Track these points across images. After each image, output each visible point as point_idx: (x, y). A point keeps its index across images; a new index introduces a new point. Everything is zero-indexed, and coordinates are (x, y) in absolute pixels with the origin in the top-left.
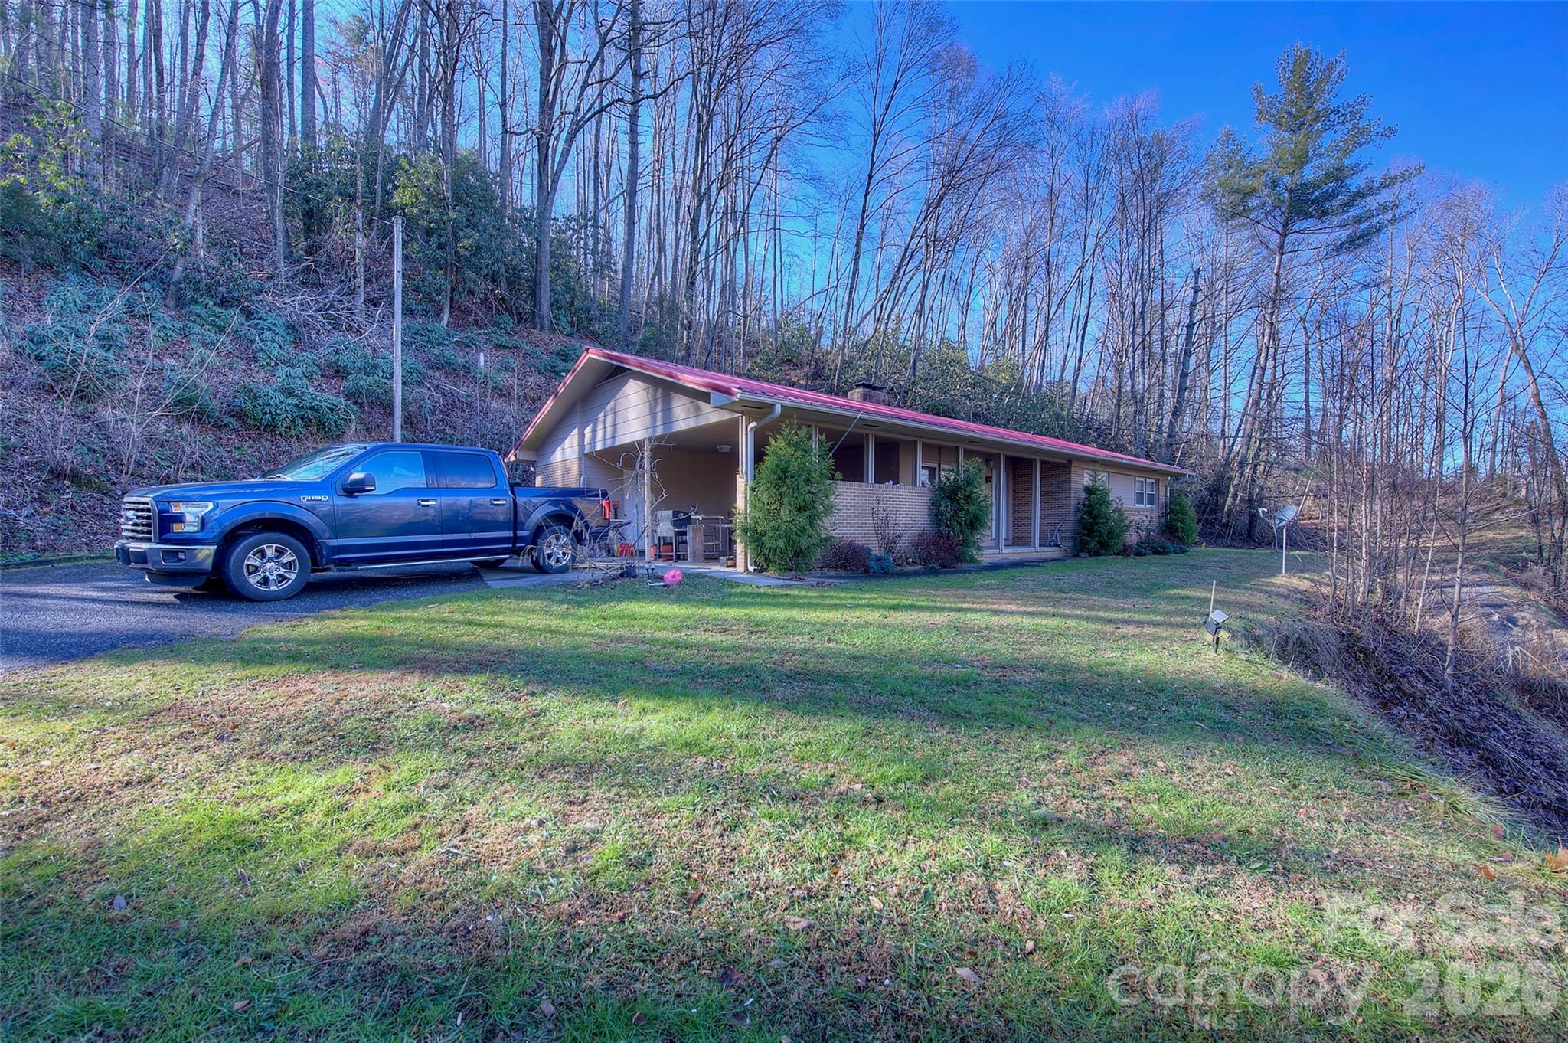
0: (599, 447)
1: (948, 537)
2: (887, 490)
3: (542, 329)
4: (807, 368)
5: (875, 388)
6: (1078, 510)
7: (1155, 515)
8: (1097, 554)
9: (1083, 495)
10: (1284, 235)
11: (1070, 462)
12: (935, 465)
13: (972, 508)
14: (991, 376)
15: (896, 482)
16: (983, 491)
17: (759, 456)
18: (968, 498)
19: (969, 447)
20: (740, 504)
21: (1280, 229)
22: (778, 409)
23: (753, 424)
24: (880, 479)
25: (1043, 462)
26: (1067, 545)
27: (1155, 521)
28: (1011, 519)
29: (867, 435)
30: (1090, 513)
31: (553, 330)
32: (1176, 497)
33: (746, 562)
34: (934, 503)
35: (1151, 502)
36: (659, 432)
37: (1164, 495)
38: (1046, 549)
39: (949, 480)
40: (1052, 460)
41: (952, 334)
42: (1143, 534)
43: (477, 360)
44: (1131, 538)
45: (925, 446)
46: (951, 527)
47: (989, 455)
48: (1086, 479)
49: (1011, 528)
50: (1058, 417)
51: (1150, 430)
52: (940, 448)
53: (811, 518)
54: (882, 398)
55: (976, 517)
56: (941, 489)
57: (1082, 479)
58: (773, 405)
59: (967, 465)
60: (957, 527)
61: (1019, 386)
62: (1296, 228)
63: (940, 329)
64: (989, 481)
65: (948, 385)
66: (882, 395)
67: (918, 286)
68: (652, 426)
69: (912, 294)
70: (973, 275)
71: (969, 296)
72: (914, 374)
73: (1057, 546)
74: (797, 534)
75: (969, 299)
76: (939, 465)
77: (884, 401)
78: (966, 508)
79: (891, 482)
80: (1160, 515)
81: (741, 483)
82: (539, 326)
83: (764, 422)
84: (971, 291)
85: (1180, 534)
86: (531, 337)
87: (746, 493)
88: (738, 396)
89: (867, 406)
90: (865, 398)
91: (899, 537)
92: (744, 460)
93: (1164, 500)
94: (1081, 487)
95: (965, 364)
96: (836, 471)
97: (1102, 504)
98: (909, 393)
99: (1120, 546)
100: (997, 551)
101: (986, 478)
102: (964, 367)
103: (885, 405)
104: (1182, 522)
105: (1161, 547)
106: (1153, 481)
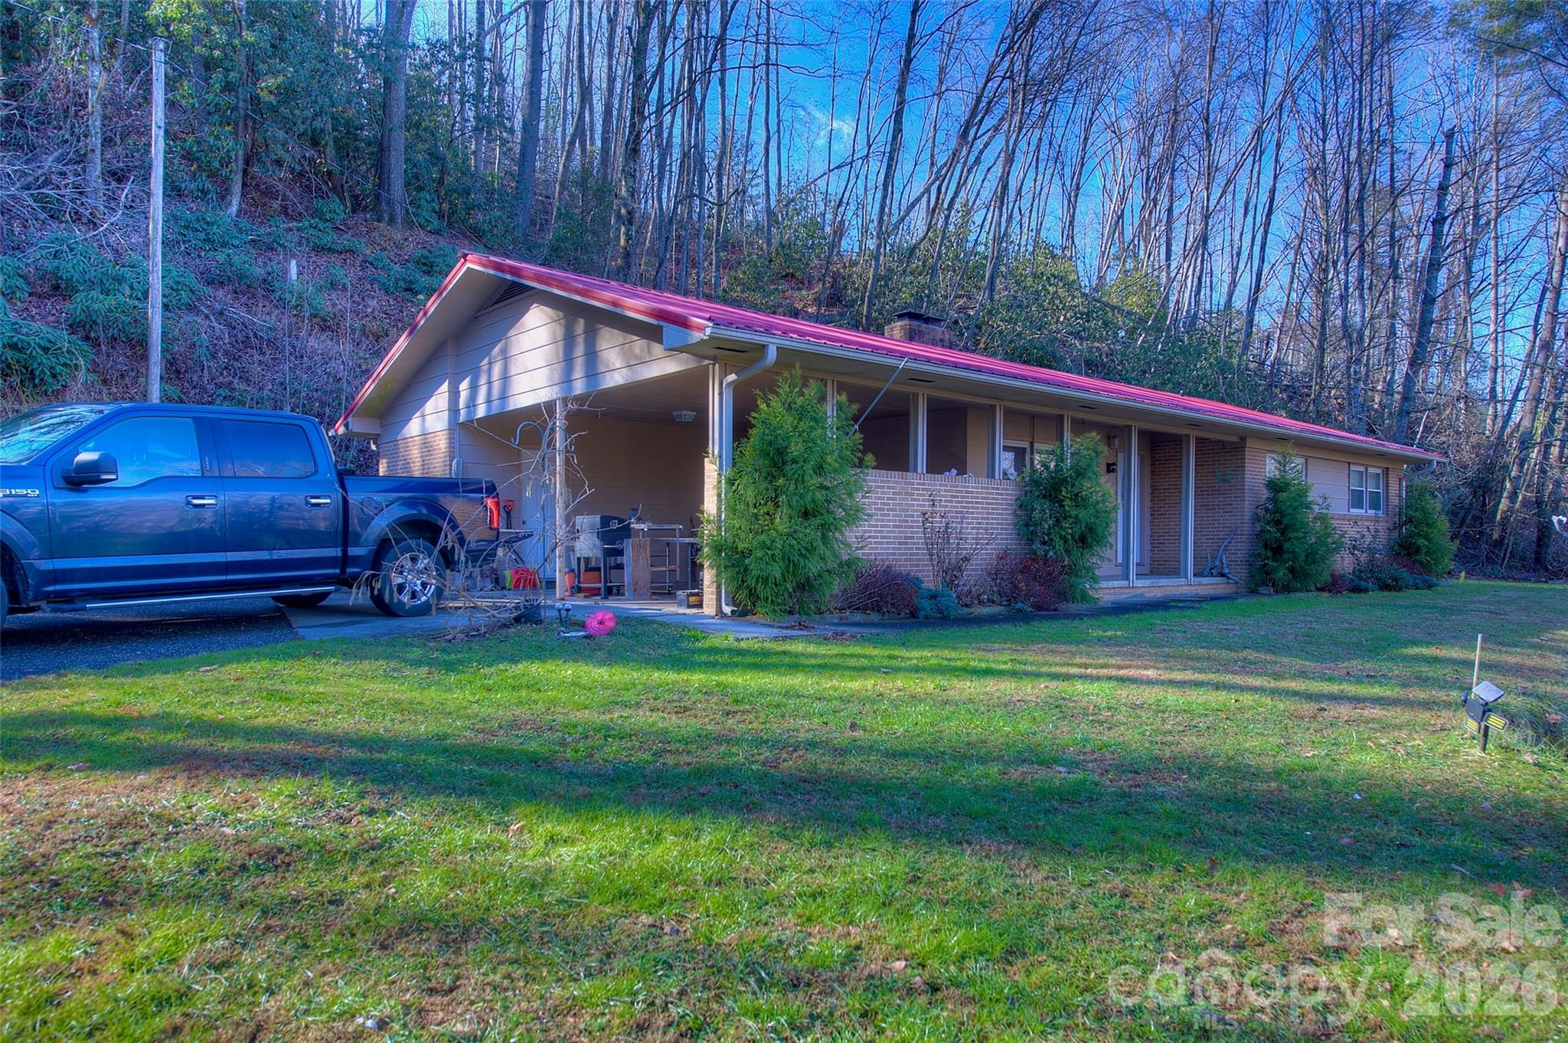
0: (481, 412)
1: (1045, 561)
2: (946, 484)
3: (392, 221)
4: (818, 288)
5: (928, 320)
6: (1256, 518)
7: (1382, 526)
8: (1287, 589)
9: (1265, 493)
11: (1243, 439)
12: (1025, 445)
13: (1083, 514)
14: (1115, 300)
15: (962, 472)
16: (1102, 488)
17: (741, 429)
18: (1078, 499)
19: (1080, 415)
20: (710, 504)
22: (772, 354)
23: (732, 377)
24: (936, 466)
25: (1199, 440)
26: (1240, 573)
27: (1383, 536)
28: (1148, 532)
29: (915, 396)
30: (1277, 523)
31: (409, 224)
32: (1415, 498)
33: (719, 599)
34: (1023, 507)
35: (1375, 505)
36: (579, 387)
37: (1396, 492)
38: (1204, 580)
39: (1047, 468)
40: (1213, 436)
41: (1053, 235)
42: (1363, 558)
43: (286, 271)
44: (1344, 563)
45: (1008, 413)
46: (1050, 544)
47: (1112, 427)
48: (1270, 468)
49: (1148, 546)
50: (1223, 367)
51: (1373, 389)
52: (1033, 417)
53: (825, 528)
54: (939, 336)
55: (1091, 529)
56: (1035, 482)
57: (1266, 466)
58: (763, 347)
60: (1059, 545)
61: (1160, 318)
63: (1033, 225)
64: (1114, 471)
65: (1045, 316)
66: (939, 330)
67: (998, 157)
68: (567, 381)
69: (989, 169)
70: (1086, 139)
71: (1080, 174)
72: (991, 298)
73: (1223, 575)
74: (801, 555)
75: (1079, 179)
76: (1032, 444)
77: (942, 340)
78: (1073, 513)
79: (954, 471)
80: (1391, 526)
81: (711, 471)
82: (386, 217)
83: (749, 374)
84: (1083, 165)
85: (1422, 557)
86: (373, 234)
87: (719, 488)
88: (708, 331)
89: (915, 348)
90: (912, 336)
91: (966, 559)
92: (717, 435)
93: (1396, 501)
94: (1261, 480)
95: (1074, 281)
96: (864, 452)
97: (1295, 508)
98: (984, 328)
99: (1326, 577)
100: (1124, 583)
101: (1109, 465)
102: (1072, 286)
103: (943, 346)
104: (1426, 538)
105: (1396, 580)
106: (1379, 471)
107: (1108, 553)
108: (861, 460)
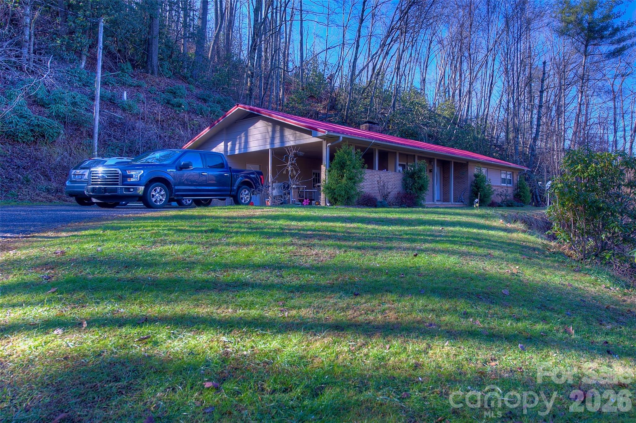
0: (237, 152)
1: (410, 195)
2: (383, 173)
3: (153, 73)
5: (374, 124)
6: (471, 185)
7: (511, 189)
9: (474, 178)
10: (586, 46)
11: (468, 162)
12: (405, 163)
13: (420, 181)
14: (439, 112)
15: (387, 170)
16: (426, 174)
17: (332, 158)
18: (419, 177)
19: (420, 155)
20: (323, 176)
21: (585, 43)
23: (329, 144)
24: (381, 168)
25: (454, 162)
26: (467, 202)
27: (511, 192)
28: (442, 191)
29: (375, 149)
30: (476, 186)
31: (160, 75)
32: (521, 181)
33: (326, 202)
34: (404, 180)
35: (509, 183)
36: (277, 145)
37: (516, 178)
38: (457, 203)
39: (411, 169)
40: (459, 161)
41: (417, 84)
42: (504, 198)
43: (122, 95)
44: (497, 199)
45: (400, 154)
46: (411, 189)
47: (430, 159)
48: (476, 171)
49: (442, 195)
50: (475, 139)
52: (407, 155)
53: (354, 183)
54: (378, 129)
55: (422, 186)
56: (408, 173)
57: (473, 170)
58: (339, 137)
59: (419, 164)
60: (414, 190)
61: (455, 119)
62: (592, 43)
63: (410, 80)
64: (431, 172)
65: (414, 118)
66: (378, 127)
67: (396, 52)
68: (272, 143)
69: (392, 56)
70: (429, 48)
71: (427, 61)
72: (394, 110)
73: (462, 202)
74: (350, 189)
75: (427, 63)
76: (407, 163)
77: (379, 130)
78: (418, 181)
79: (385, 170)
80: (514, 189)
81: (323, 168)
82: (150, 71)
83: (334, 144)
84: (428, 58)
85: (522, 198)
86: (147, 79)
87: (326, 173)
88: (326, 133)
89: (372, 134)
90: (370, 129)
91: (389, 193)
92: (325, 158)
93: (516, 182)
94: (473, 174)
95: (424, 105)
96: (364, 164)
97: (481, 182)
98: (391, 121)
99: (489, 202)
100: (433, 203)
101: (430, 170)
102: (424, 107)
103: (379, 133)
104: (523, 193)
105: (511, 204)
106: (511, 173)
107: (427, 192)
108: (363, 166)
